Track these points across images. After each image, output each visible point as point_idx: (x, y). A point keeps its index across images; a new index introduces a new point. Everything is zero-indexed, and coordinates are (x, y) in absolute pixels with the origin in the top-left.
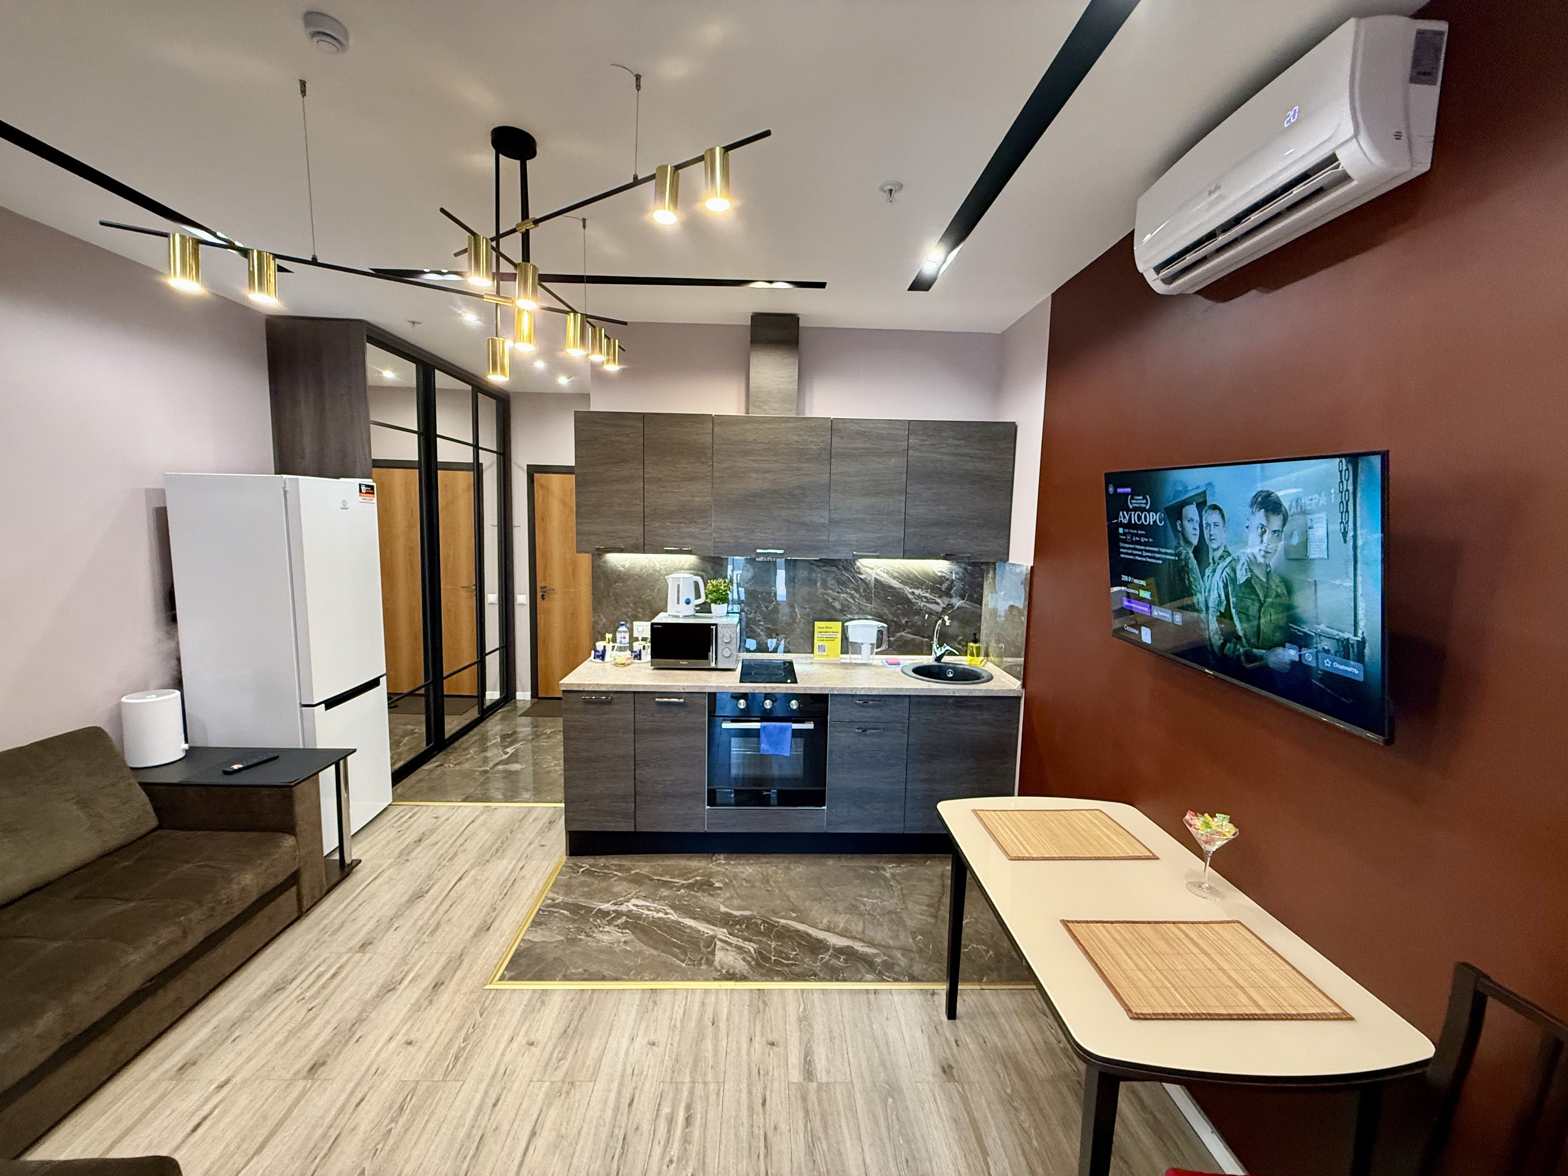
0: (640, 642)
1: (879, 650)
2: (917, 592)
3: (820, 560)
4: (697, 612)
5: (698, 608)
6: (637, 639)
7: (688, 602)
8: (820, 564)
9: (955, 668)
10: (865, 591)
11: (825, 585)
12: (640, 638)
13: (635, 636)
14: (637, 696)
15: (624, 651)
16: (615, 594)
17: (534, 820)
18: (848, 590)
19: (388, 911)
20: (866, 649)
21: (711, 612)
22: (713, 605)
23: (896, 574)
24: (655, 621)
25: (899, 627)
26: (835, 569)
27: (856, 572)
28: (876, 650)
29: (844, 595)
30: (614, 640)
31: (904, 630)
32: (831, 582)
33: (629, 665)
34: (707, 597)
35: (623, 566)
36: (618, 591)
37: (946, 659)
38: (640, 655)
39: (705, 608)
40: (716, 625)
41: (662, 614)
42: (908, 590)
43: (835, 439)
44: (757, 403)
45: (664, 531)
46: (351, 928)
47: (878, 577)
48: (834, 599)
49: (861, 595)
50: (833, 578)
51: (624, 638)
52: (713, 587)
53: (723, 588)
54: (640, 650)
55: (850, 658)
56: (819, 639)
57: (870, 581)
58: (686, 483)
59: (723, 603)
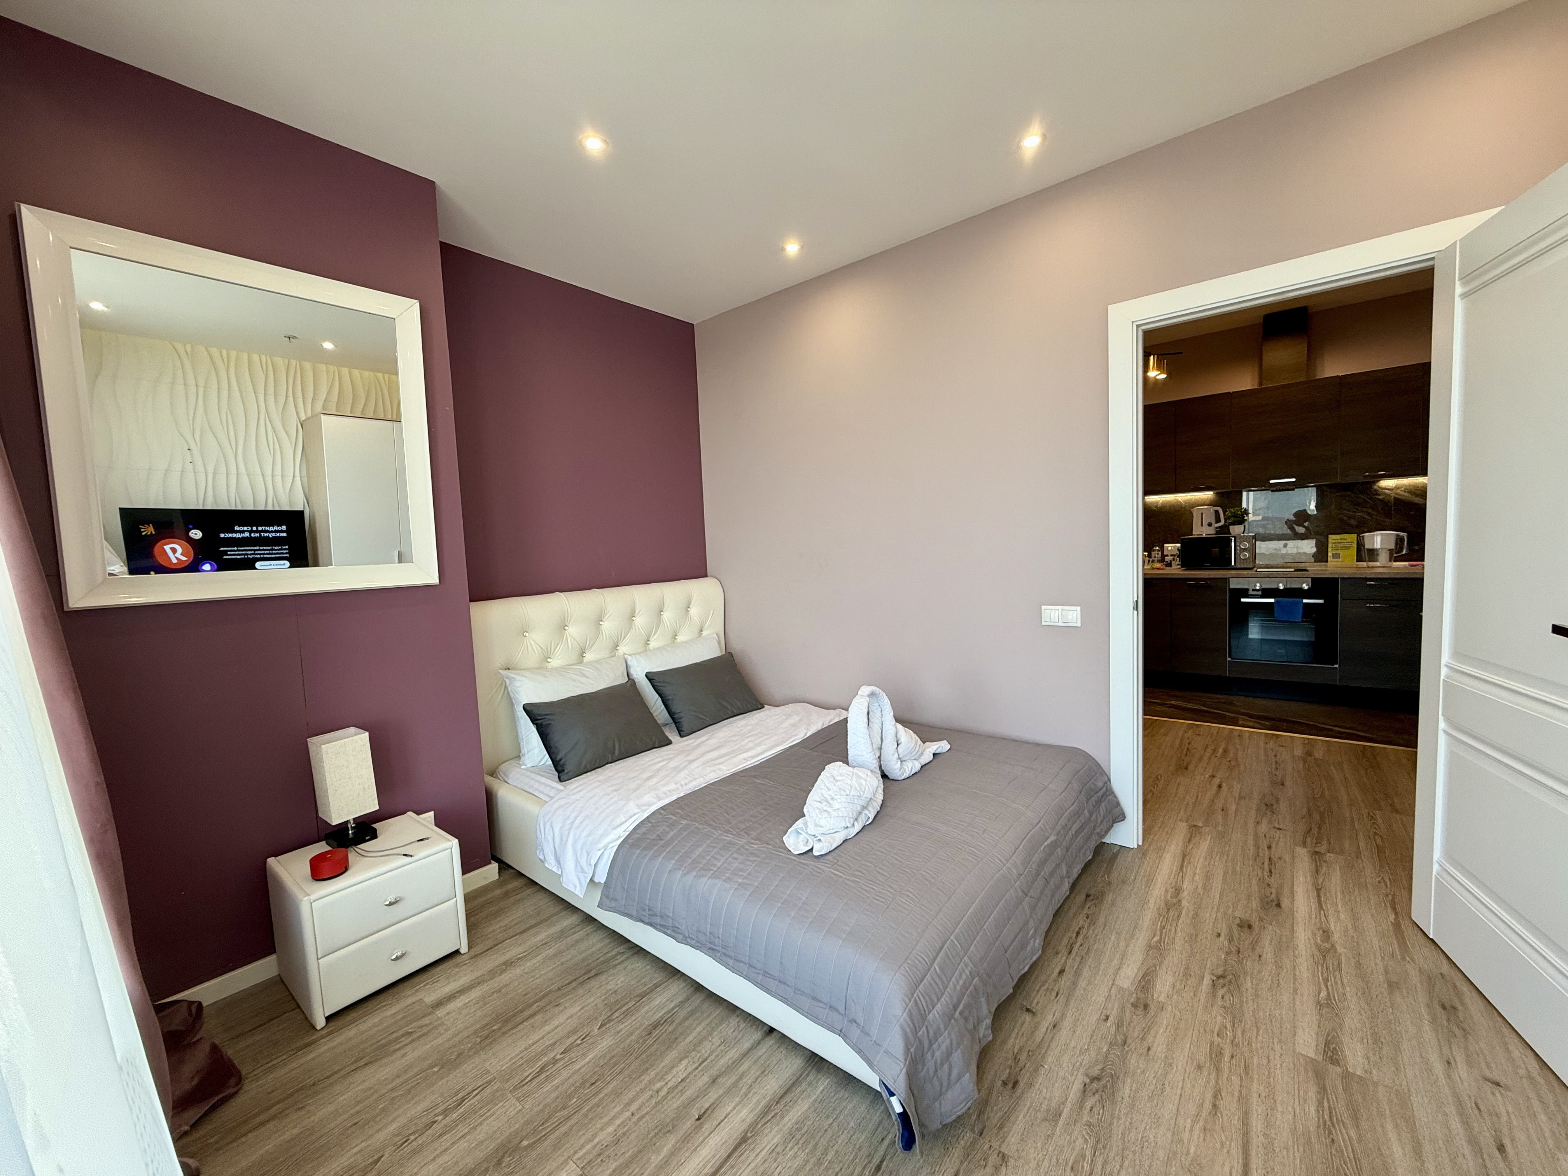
1: (1399, 554)
3: (1332, 486)
4: (1217, 532)
5: (1218, 528)
6: (1167, 555)
7: (1210, 525)
8: (1333, 490)
13: (1165, 553)
14: (1173, 581)
15: (1158, 562)
20: (1383, 555)
21: (1229, 532)
27: (1377, 492)
28: (1395, 555)
29: (1360, 514)
33: (1162, 569)
36: (1152, 524)
40: (1234, 537)
41: (1191, 534)
43: (1343, 391)
44: (1270, 377)
45: (1192, 475)
48: (1350, 518)
49: (1379, 513)
50: (1348, 501)
51: (1158, 554)
52: (1231, 513)
53: (1240, 514)
54: (1171, 561)
55: (1367, 565)
56: (1334, 548)
57: (1389, 501)
58: (1209, 441)
59: (1240, 525)
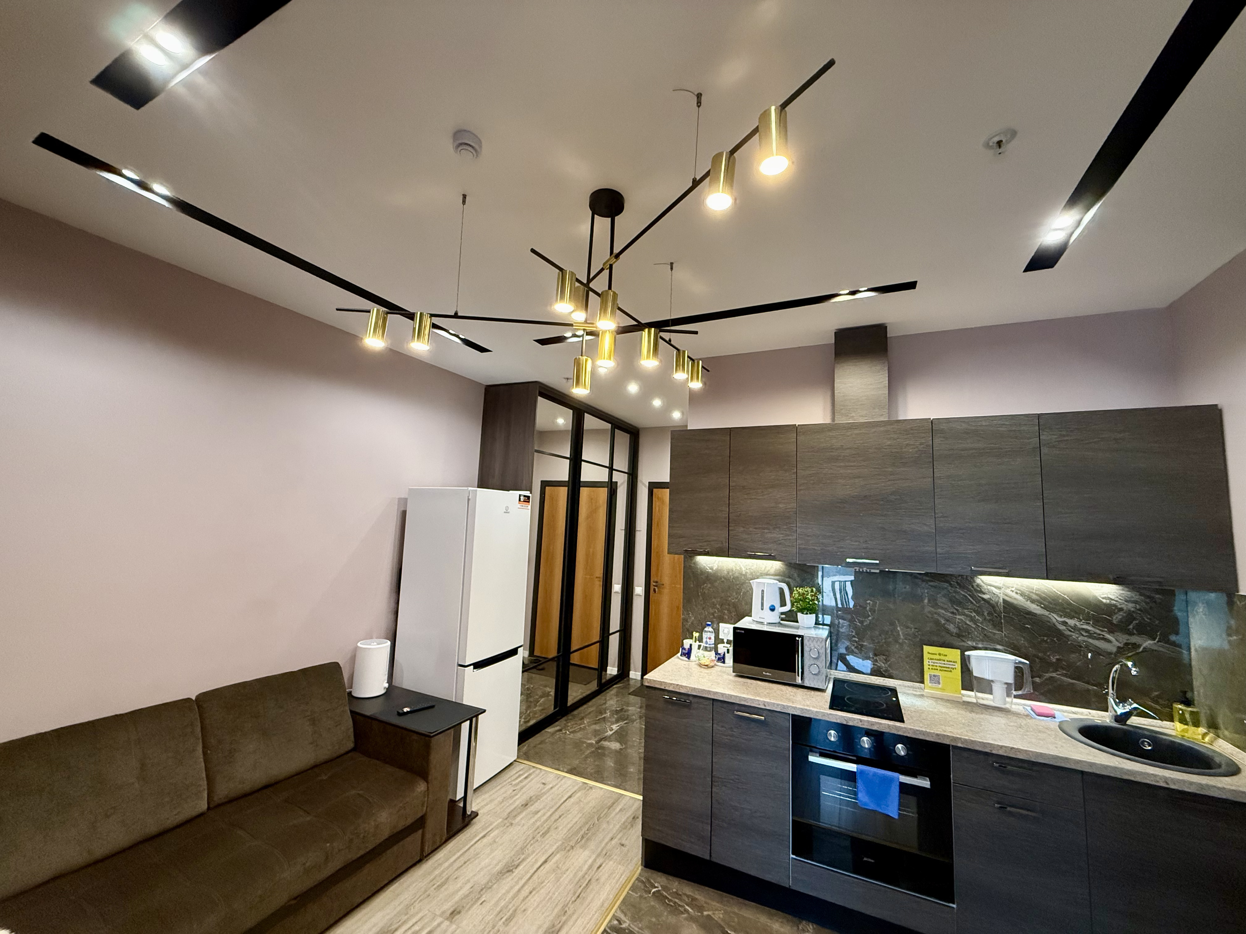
0: (726, 645)
1: (1020, 693)
2: (1071, 622)
3: (926, 574)
4: (782, 620)
5: (783, 616)
6: (722, 641)
7: (772, 609)
8: (925, 578)
9: (1154, 737)
10: (990, 614)
11: (933, 602)
12: (725, 641)
13: (721, 637)
14: (715, 703)
15: (710, 651)
16: (703, 594)
17: (621, 810)
18: (966, 611)
19: (482, 879)
20: (999, 690)
21: (797, 622)
22: (799, 614)
23: (1034, 597)
24: (740, 625)
25: (1047, 665)
26: (946, 585)
27: (975, 590)
28: (1015, 693)
29: (962, 617)
30: (700, 639)
31: (1056, 671)
32: (942, 600)
33: (712, 667)
34: (792, 605)
35: (711, 569)
36: (706, 592)
37: (1135, 721)
38: (724, 658)
39: (791, 617)
40: (802, 637)
41: (747, 619)
42: (1055, 618)
43: (936, 441)
44: (843, 411)
45: (747, 536)
46: (451, 887)
47: (1007, 598)
48: (948, 621)
49: (985, 619)
50: (944, 596)
51: (710, 638)
52: (800, 595)
53: (810, 598)
54: (725, 653)
55: (976, 697)
56: (931, 667)
57: (997, 603)
58: (770, 490)
59: (810, 614)
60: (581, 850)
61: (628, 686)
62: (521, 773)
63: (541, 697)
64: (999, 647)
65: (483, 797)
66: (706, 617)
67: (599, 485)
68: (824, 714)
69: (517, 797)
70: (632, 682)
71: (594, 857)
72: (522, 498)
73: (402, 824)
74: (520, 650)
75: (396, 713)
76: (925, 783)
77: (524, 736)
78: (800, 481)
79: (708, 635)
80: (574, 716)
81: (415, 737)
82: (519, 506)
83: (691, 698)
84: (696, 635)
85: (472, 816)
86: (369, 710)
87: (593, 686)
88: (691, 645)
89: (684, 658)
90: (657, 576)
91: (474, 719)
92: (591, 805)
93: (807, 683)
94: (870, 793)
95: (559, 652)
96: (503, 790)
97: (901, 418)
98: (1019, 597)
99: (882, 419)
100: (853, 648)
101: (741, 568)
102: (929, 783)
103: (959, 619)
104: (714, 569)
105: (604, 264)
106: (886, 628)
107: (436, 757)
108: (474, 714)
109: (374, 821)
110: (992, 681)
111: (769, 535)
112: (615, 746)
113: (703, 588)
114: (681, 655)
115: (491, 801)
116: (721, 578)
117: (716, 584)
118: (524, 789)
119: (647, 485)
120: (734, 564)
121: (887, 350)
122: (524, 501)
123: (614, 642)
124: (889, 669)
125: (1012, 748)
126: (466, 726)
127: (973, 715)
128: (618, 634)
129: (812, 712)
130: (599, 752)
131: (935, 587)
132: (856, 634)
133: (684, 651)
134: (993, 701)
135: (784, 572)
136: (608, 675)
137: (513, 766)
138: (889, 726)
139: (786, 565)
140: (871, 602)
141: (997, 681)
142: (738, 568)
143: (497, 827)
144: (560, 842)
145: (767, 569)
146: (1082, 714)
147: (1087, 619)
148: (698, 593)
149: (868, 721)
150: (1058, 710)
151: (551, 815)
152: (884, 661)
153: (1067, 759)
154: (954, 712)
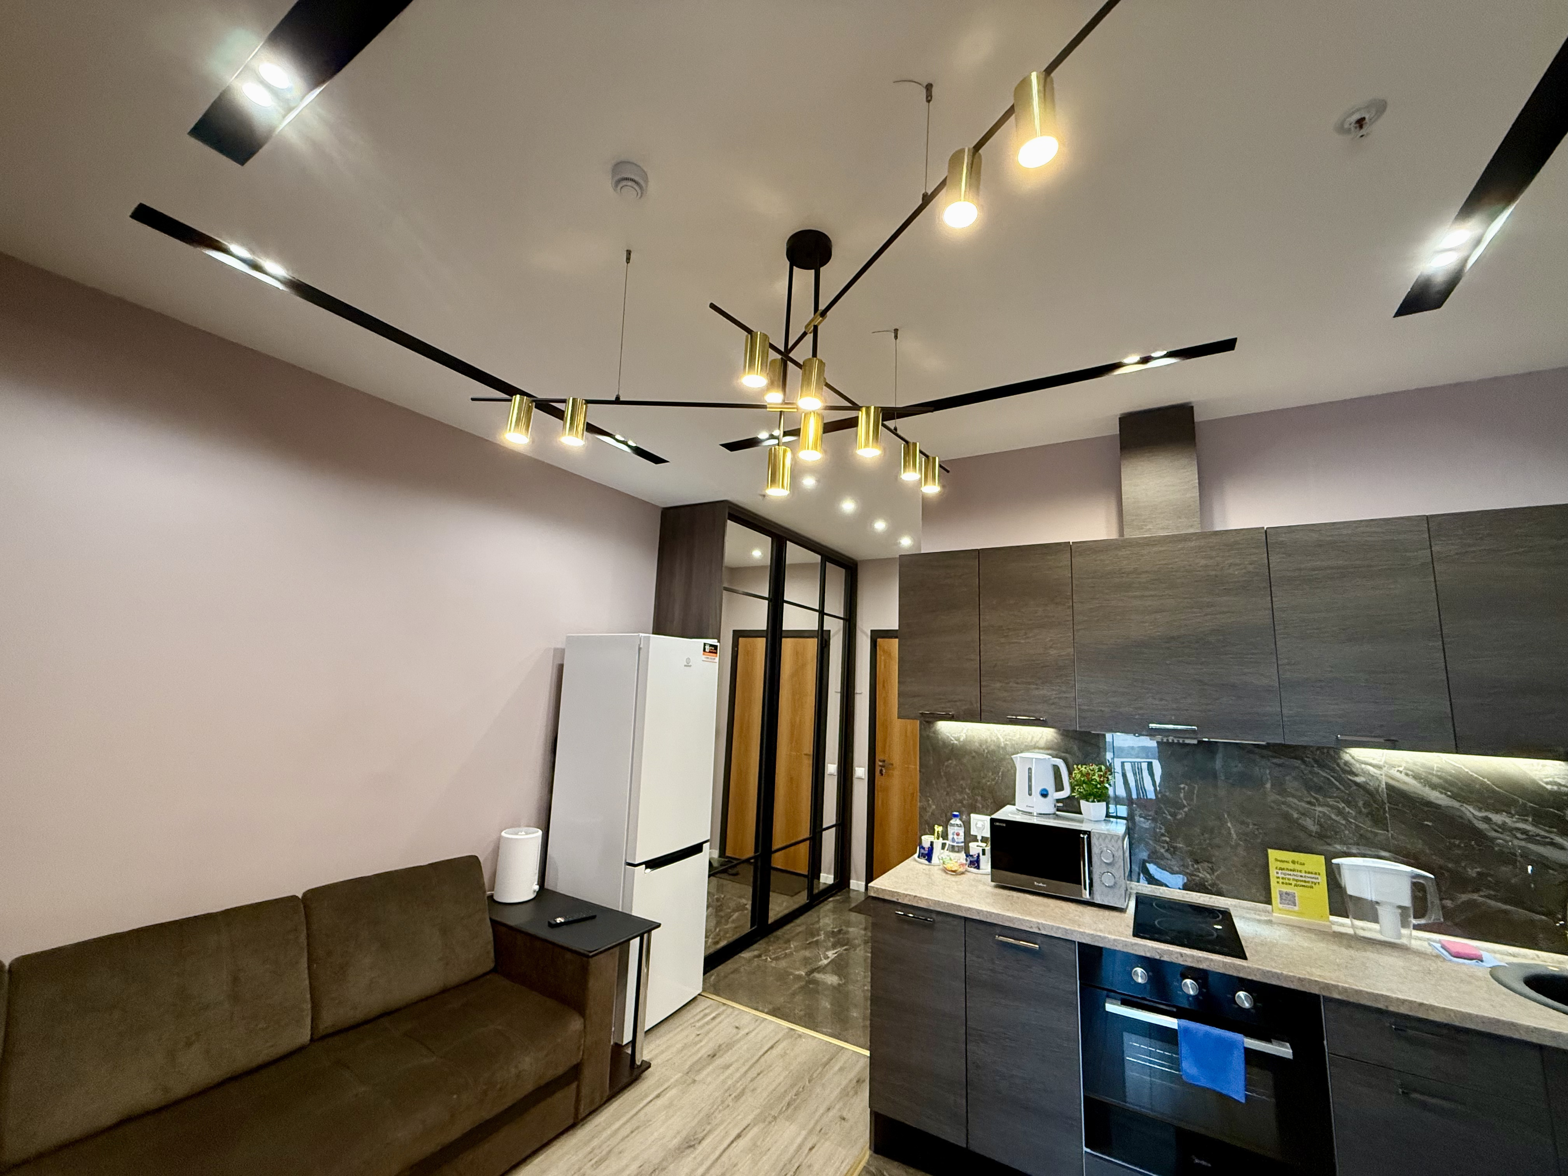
0: (980, 843)
1: (1422, 921)
2: (1497, 818)
3: (1268, 746)
4: (1058, 810)
5: (1060, 805)
6: (975, 839)
7: (1044, 794)
8: (1265, 752)
10: (1367, 804)
11: (1280, 787)
12: (979, 838)
13: (972, 833)
14: (968, 924)
15: (958, 852)
16: (947, 774)
17: (840, 1069)
18: (1331, 802)
19: (654, 1155)
20: (1388, 916)
21: (1081, 813)
22: (1083, 802)
23: (1435, 780)
24: (999, 815)
25: (1460, 883)
26: (1297, 763)
27: (1344, 771)
28: (1415, 922)
30: (945, 836)
31: (1478, 890)
32: (1291, 784)
33: (963, 873)
34: (1073, 790)
35: (958, 739)
36: (952, 771)
38: (978, 861)
39: (1070, 805)
40: (1088, 833)
41: (1008, 808)
42: (1471, 812)
45: (1005, 694)
47: (1392, 782)
49: (1360, 812)
50: (1295, 778)
51: (958, 834)
52: (1082, 775)
53: (1098, 779)
54: (979, 854)
55: (1353, 926)
56: (1281, 881)
57: (1377, 790)
58: (1036, 631)
59: (1099, 801)
60: (787, 1124)
61: (848, 899)
62: (707, 1011)
63: (734, 911)
64: (1383, 854)
65: (658, 1042)
66: (951, 806)
67: (806, 635)
68: (1126, 944)
69: (702, 1044)
70: (852, 895)
71: (804, 1133)
72: (707, 647)
73: (551, 1074)
74: (706, 846)
75: (547, 923)
76: (1284, 1051)
77: (712, 962)
78: (1078, 618)
79: (956, 829)
80: (778, 938)
81: (568, 956)
82: (703, 657)
83: (934, 916)
84: (938, 829)
85: (644, 1067)
86: (514, 919)
87: (802, 898)
88: (932, 843)
89: (923, 861)
90: (884, 752)
91: (646, 936)
92: (799, 1059)
93: (1098, 900)
94: (1199, 1062)
95: (756, 850)
96: (685, 1033)
97: (1219, 527)
98: (1410, 781)
99: (1192, 531)
100: (1162, 851)
101: (998, 738)
102: (1291, 1051)
103: (1320, 812)
104: (962, 739)
105: (806, 327)
106: (1211, 824)
107: (594, 985)
108: (646, 928)
109: (516, 1067)
110: (1377, 903)
111: (1036, 693)
112: (832, 979)
113: (947, 766)
114: (919, 857)
115: (668, 1047)
116: (971, 752)
117: (965, 761)
118: (712, 1035)
119: (869, 633)
120: (988, 733)
121: (1194, 438)
122: (710, 652)
123: (829, 839)
124: (1218, 882)
125: (1421, 1004)
126: (635, 943)
127: (1352, 952)
128: (834, 829)
129: (1109, 940)
130: (811, 987)
131: (1279, 765)
132: (1166, 831)
133: (922, 851)
134: (1381, 932)
135: (1058, 743)
136: (821, 885)
137: (696, 1002)
138: (1225, 964)
139: (1062, 735)
140: (1187, 788)
141: (1386, 903)
142: (995, 739)
143: (674, 1085)
144: (758, 1111)
145: (1035, 740)
146: (1525, 956)
147: (1523, 813)
148: (940, 772)
149: (1193, 957)
150: (1487, 950)
151: (746, 1072)
152: (1209, 871)
153: (1513, 1025)
154: (1321, 947)
